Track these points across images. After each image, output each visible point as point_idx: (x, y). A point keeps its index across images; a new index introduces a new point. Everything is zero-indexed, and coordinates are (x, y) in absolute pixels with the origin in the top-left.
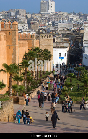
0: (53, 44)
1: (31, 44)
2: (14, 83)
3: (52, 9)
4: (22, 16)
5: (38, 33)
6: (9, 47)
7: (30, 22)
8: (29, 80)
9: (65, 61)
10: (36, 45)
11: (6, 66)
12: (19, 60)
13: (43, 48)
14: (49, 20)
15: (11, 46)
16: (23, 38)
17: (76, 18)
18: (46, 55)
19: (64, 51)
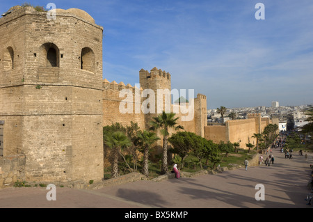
0: (278, 121)
1: (268, 122)
2: (259, 142)
3: (277, 105)
4: (263, 109)
5: (271, 116)
6: (256, 125)
7: (267, 111)
8: (267, 140)
9: (285, 129)
10: (270, 123)
11: (255, 134)
12: (262, 130)
13: (273, 124)
14: (276, 110)
15: (258, 125)
16: (263, 120)
17: (289, 108)
18: (276, 127)
19: (284, 124)
